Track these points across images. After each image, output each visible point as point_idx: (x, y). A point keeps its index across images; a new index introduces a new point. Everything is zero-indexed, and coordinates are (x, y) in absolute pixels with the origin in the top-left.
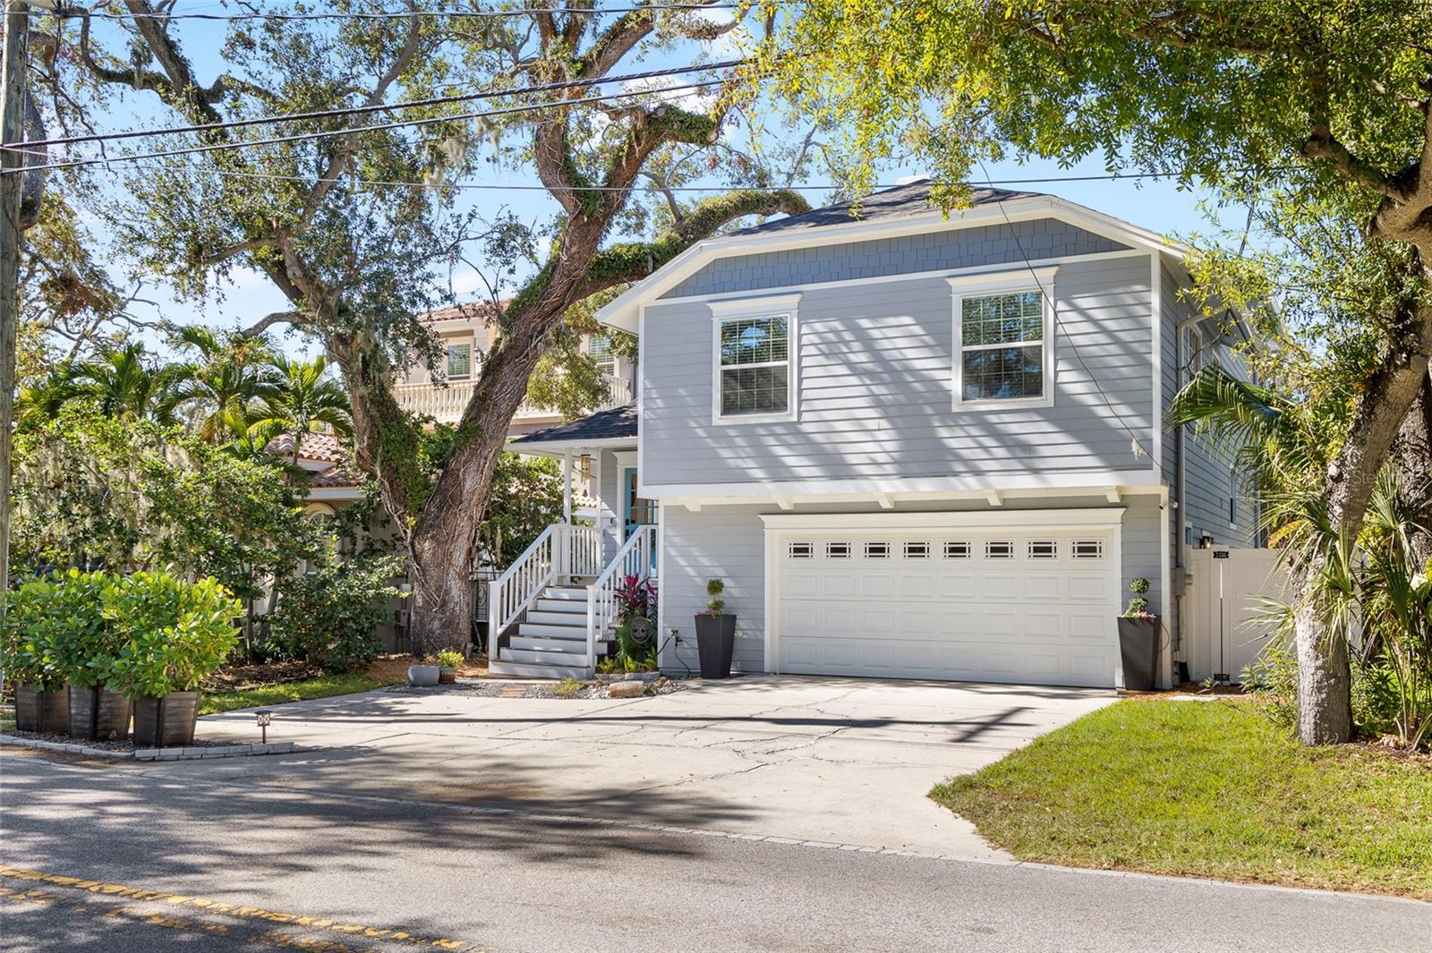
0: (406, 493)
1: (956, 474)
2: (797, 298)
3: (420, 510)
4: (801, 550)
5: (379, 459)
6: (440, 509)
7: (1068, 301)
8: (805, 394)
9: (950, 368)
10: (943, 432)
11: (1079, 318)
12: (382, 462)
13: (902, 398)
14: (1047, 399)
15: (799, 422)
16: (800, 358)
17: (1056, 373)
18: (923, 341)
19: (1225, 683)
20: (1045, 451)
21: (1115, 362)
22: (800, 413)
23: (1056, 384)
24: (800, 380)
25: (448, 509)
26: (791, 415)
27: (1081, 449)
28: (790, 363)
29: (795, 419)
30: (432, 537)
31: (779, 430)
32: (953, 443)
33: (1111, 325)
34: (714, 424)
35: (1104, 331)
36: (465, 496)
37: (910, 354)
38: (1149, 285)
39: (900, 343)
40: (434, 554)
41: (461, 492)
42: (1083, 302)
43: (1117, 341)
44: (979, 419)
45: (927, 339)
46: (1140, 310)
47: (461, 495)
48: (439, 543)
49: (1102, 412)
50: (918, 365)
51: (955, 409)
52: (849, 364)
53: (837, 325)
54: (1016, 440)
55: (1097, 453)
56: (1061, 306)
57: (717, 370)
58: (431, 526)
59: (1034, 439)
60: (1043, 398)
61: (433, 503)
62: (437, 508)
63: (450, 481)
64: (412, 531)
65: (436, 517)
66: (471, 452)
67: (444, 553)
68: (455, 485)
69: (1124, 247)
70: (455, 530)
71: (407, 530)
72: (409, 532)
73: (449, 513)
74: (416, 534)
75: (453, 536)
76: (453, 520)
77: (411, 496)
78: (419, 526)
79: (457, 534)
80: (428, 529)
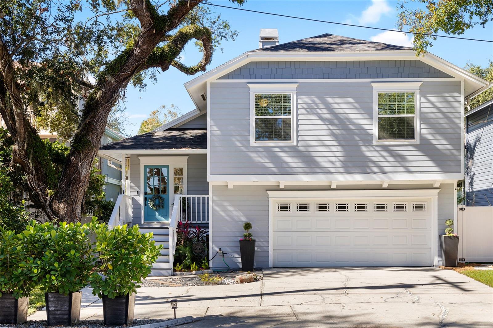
0: (47, 176)
1: (375, 173)
2: (296, 85)
3: (55, 186)
4: (284, 208)
5: (31, 156)
6: (68, 185)
7: (426, 98)
8: (300, 133)
9: (372, 124)
10: (364, 149)
11: (431, 106)
12: (33, 158)
13: (344, 133)
14: (417, 140)
15: (297, 146)
16: (297, 115)
17: (420, 129)
18: (354, 106)
19: (464, 262)
20: (410, 158)
21: (441, 121)
22: (298, 141)
23: (420, 134)
24: (298, 126)
25: (73, 186)
26: (293, 142)
27: (431, 163)
28: (293, 117)
29: (295, 144)
30: (65, 201)
31: (287, 149)
32: (368, 154)
33: (438, 105)
34: (251, 145)
35: (435, 107)
36: (82, 179)
37: (347, 111)
38: (460, 93)
39: (343, 106)
40: (67, 211)
41: (80, 176)
42: (433, 99)
43: (441, 112)
44: (385, 148)
45: (356, 105)
46: (456, 104)
47: (80, 178)
48: (69, 205)
49: (434, 142)
50: (352, 116)
51: (375, 143)
52: (318, 114)
53: (317, 100)
54: (396, 153)
55: (438, 165)
56: (423, 100)
57: (253, 118)
58: (63, 195)
59: (405, 153)
60: (415, 140)
61: (63, 182)
62: (65, 185)
63: (72, 170)
64: (51, 197)
65: (66, 190)
66: (85, 154)
67: (72, 210)
68: (75, 172)
69: (450, 76)
70: (77, 197)
71: (47, 198)
72: (48, 198)
73: (74, 188)
74: (53, 200)
75: (76, 201)
76: (76, 191)
77: (50, 178)
78: (55, 195)
79: (78, 199)
80: (62, 197)
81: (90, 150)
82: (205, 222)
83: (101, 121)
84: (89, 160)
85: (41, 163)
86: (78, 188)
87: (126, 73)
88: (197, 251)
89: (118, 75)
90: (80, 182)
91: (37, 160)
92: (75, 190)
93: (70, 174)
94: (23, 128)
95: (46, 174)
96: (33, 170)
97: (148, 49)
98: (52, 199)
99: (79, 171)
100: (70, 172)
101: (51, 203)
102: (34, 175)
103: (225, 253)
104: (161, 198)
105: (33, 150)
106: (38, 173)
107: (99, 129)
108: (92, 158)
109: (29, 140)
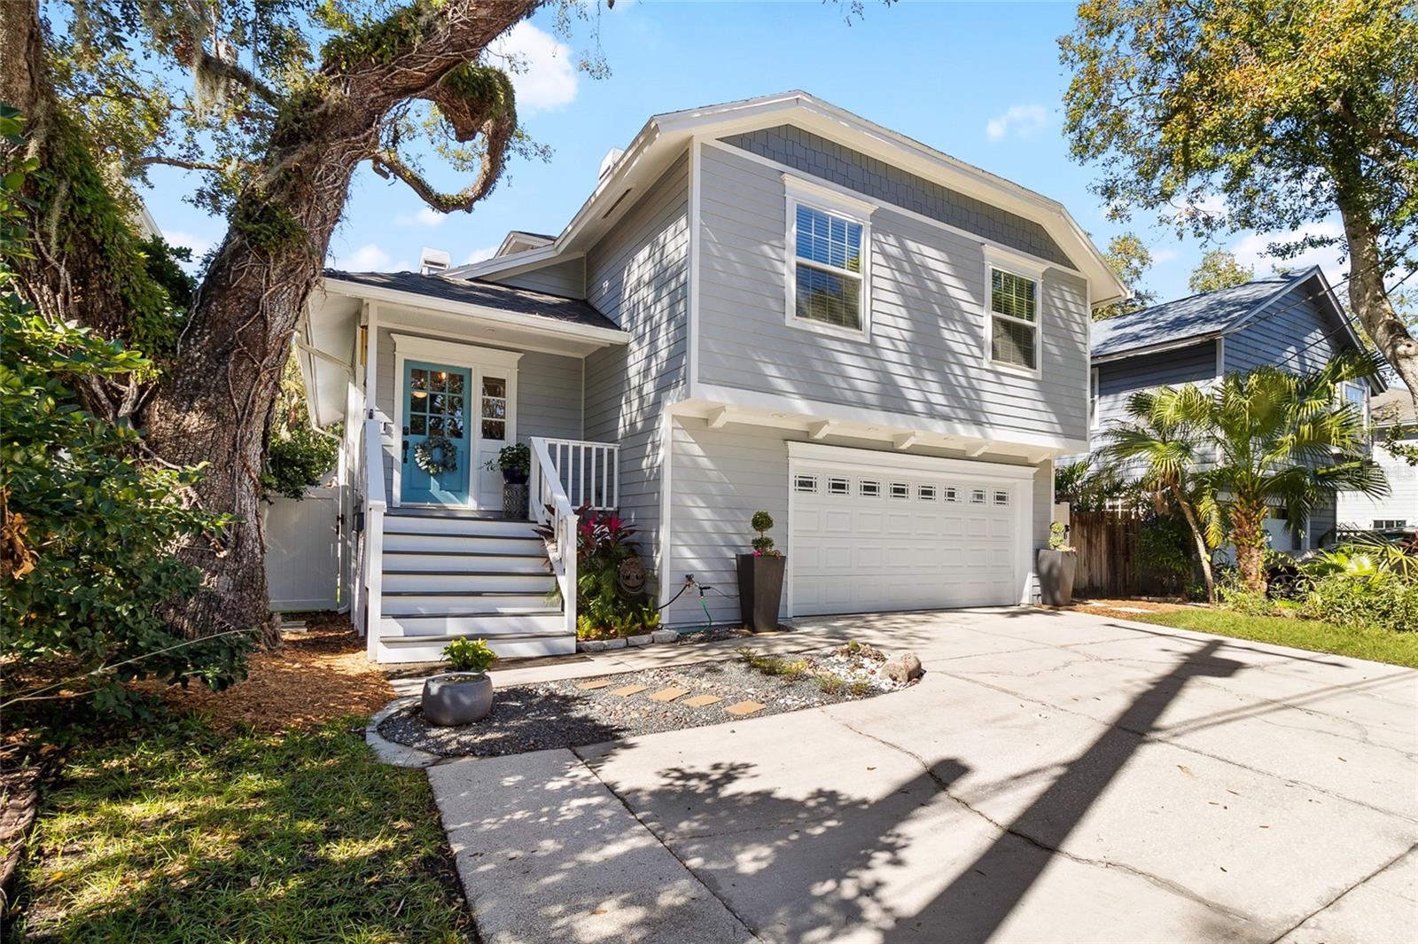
2: (871, 209)
4: (805, 484)
5: (57, 211)
6: (220, 354)
7: (1050, 297)
8: (875, 317)
9: (983, 328)
14: (1038, 372)
16: (872, 276)
17: (1043, 353)
23: (1043, 362)
24: (872, 300)
25: (239, 360)
26: (864, 334)
28: (864, 278)
29: (867, 340)
30: (208, 409)
33: (1063, 313)
34: (786, 325)
35: (1060, 317)
38: (1085, 301)
40: (214, 442)
42: (1057, 302)
44: (999, 378)
47: (264, 341)
48: (223, 425)
51: (985, 365)
57: (791, 259)
58: (197, 386)
61: (196, 342)
62: (207, 353)
63: (233, 307)
64: (142, 389)
65: (208, 370)
66: (286, 266)
67: (234, 445)
68: (248, 317)
69: (1075, 268)
70: (253, 402)
71: (122, 388)
72: (131, 391)
73: (243, 367)
74: (151, 397)
75: (250, 414)
76: (249, 383)
77: (143, 315)
78: (164, 378)
79: (256, 410)
80: (191, 392)
81: (304, 257)
82: (600, 509)
83: (335, 182)
84: (298, 287)
85: (104, 250)
86: (257, 372)
87: (414, 71)
88: (630, 583)
89: (391, 70)
90: (264, 354)
91: (87, 233)
92: (247, 379)
93: (226, 321)
94: (27, 75)
95: (125, 299)
96: (62, 270)
97: (491, 21)
98: (147, 393)
99: (263, 317)
100: (224, 313)
101: (141, 410)
102: (67, 293)
103: (705, 588)
104: (450, 445)
105: (71, 189)
106: (85, 284)
107: (328, 205)
108: (308, 285)
109: (50, 138)
